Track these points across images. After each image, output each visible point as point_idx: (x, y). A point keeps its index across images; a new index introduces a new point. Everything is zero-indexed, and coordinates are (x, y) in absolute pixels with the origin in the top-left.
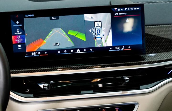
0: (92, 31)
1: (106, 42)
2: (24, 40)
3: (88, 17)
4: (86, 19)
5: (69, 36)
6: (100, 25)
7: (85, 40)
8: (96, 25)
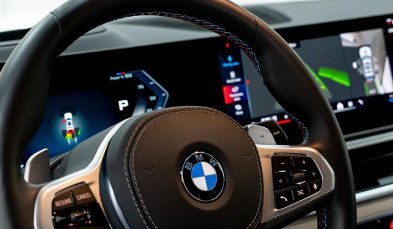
0: (358, 66)
4: (344, 44)
7: (348, 84)
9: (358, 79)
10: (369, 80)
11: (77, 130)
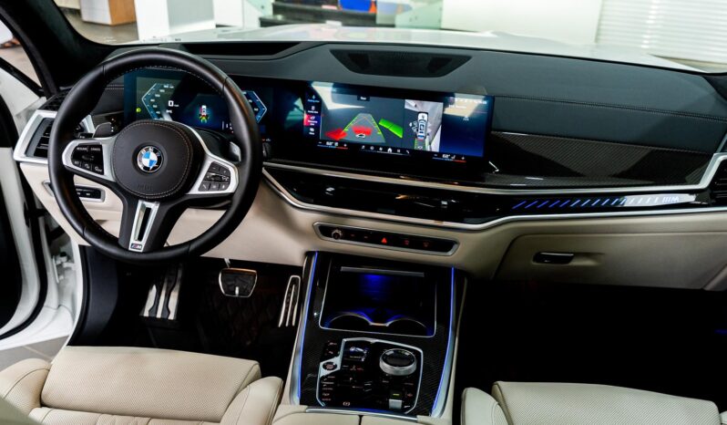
0: (413, 126)
1: (430, 144)
2: (319, 122)
3: (411, 104)
4: (406, 107)
5: (381, 127)
6: (426, 118)
7: (401, 136)
8: (420, 116)
9: (410, 135)
10: (420, 138)
11: (207, 116)
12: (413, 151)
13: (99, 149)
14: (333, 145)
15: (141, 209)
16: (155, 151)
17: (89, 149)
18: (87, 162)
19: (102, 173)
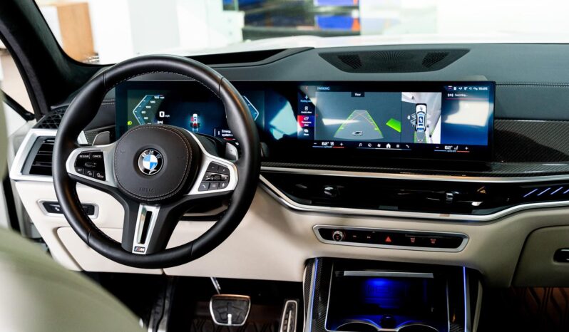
0: (412, 118)
1: (430, 136)
2: (313, 123)
3: (407, 97)
4: (403, 100)
6: (424, 110)
7: (399, 131)
8: (418, 108)
10: (419, 131)
12: (412, 145)
13: (100, 156)
14: (329, 145)
15: (142, 213)
16: (155, 154)
17: (91, 156)
18: (89, 169)
19: (104, 179)
